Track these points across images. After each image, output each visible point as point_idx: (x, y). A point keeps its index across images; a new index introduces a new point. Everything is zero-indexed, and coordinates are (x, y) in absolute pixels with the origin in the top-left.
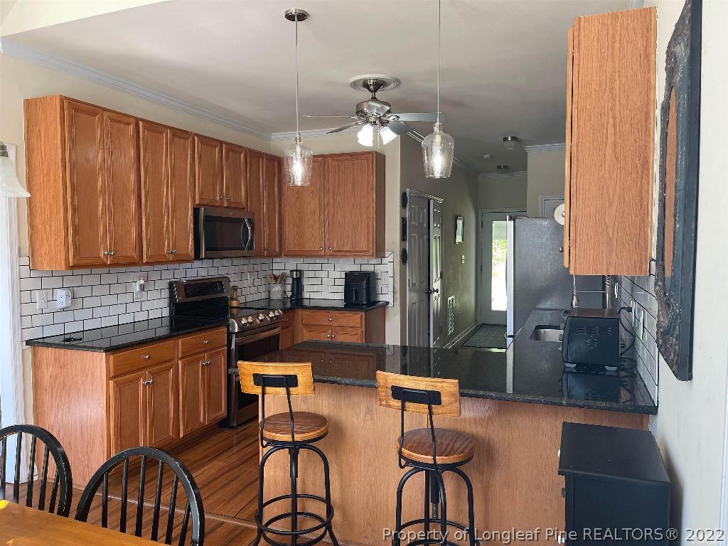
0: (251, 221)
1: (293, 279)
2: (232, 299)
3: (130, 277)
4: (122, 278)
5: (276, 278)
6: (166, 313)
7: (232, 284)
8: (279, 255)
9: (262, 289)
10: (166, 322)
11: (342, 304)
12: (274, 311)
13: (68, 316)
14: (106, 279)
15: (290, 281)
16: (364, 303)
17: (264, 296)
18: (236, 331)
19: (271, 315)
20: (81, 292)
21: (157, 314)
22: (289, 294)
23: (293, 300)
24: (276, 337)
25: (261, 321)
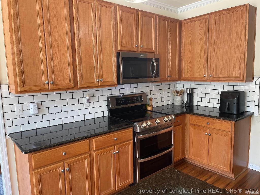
0: (157, 60)
1: (188, 94)
2: (148, 105)
3: (80, 95)
4: (76, 95)
5: (177, 92)
6: (106, 114)
7: (149, 97)
8: (179, 79)
10: (106, 119)
11: (217, 115)
12: (168, 115)
13: (39, 118)
14: (64, 96)
15: (186, 95)
16: (235, 113)
17: (171, 102)
18: (138, 131)
19: (166, 119)
21: (101, 115)
22: (185, 102)
23: (187, 106)
24: (170, 132)
25: (158, 123)
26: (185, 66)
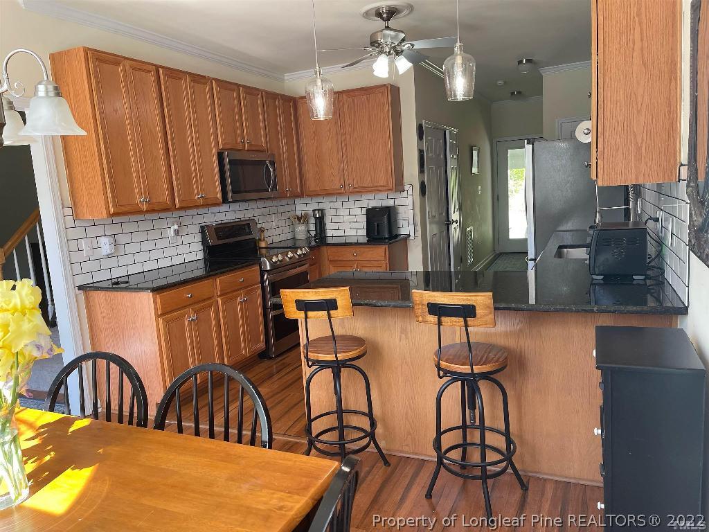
0: (272, 163)
1: (316, 218)
2: (260, 240)
3: (163, 223)
4: (158, 224)
5: (299, 219)
6: (200, 256)
7: (259, 226)
8: (301, 196)
9: (287, 229)
11: (365, 240)
12: (301, 248)
13: (112, 262)
14: (143, 226)
15: (312, 221)
16: (387, 236)
17: (289, 236)
18: (268, 268)
19: (299, 252)
20: (122, 239)
21: (192, 257)
22: (313, 233)
23: (317, 239)
24: (305, 273)
25: (290, 258)
26: (310, 173)
